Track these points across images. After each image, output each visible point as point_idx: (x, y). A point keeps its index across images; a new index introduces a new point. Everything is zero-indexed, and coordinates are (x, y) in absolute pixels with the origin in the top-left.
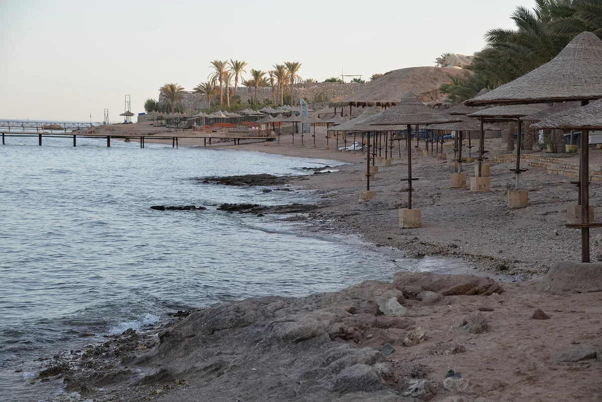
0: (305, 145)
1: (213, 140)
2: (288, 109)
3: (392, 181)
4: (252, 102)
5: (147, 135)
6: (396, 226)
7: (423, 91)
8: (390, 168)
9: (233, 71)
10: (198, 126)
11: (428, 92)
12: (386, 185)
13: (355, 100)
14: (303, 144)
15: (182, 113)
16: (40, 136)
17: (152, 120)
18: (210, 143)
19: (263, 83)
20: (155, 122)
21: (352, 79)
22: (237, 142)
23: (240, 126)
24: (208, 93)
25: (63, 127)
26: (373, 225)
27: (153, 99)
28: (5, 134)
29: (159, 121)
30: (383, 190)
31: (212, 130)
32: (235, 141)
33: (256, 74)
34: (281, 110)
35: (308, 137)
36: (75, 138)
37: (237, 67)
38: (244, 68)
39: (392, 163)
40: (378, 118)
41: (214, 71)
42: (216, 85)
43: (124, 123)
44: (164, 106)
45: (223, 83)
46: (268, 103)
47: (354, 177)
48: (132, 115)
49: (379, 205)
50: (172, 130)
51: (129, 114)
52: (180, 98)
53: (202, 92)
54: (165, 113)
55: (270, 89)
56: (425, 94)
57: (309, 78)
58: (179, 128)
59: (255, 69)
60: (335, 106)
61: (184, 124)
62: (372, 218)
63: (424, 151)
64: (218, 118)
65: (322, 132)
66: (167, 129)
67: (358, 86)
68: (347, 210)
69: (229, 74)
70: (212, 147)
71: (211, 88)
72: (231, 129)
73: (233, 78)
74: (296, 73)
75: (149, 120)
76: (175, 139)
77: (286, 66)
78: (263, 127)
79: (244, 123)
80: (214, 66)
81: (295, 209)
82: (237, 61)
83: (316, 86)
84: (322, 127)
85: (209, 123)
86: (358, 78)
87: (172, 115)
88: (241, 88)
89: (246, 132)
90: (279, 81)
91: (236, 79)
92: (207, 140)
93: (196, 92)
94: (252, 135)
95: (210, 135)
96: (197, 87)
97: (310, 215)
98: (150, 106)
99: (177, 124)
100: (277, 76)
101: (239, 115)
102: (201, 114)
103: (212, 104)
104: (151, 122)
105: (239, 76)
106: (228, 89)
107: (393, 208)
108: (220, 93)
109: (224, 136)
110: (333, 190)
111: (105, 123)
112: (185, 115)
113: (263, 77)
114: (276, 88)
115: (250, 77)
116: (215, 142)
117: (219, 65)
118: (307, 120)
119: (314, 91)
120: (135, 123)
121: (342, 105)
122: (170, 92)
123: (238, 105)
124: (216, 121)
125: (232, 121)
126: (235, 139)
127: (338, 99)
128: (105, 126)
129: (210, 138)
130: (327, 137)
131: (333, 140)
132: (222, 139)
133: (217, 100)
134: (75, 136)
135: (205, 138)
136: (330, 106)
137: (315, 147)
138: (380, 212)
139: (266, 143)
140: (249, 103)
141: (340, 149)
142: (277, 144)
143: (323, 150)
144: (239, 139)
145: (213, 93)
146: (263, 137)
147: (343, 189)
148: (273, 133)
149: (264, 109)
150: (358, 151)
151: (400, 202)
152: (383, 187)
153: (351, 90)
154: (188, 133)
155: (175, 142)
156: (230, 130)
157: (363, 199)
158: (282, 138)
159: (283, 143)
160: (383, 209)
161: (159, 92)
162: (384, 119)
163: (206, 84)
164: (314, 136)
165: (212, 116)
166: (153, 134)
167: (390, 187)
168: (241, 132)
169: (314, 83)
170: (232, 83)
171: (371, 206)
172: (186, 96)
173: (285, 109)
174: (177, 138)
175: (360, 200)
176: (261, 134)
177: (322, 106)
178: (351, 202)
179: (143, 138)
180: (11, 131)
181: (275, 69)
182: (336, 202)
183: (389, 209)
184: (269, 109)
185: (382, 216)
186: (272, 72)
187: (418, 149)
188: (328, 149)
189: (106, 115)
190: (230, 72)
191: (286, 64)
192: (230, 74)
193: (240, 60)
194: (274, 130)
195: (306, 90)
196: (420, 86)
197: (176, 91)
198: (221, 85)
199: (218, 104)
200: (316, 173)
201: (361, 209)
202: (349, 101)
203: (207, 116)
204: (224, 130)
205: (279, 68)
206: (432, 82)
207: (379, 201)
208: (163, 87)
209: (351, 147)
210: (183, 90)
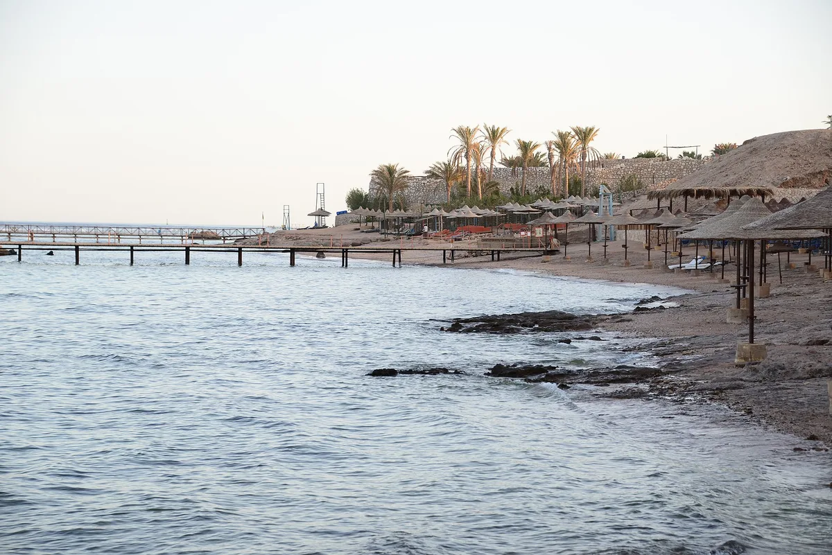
0: (610, 261)
1: (456, 253)
2: (577, 201)
3: (785, 325)
4: (517, 191)
5: (351, 247)
6: (822, 411)
7: (810, 170)
8: (772, 302)
9: (487, 143)
10: (431, 232)
11: (820, 172)
12: (776, 333)
13: (693, 185)
14: (606, 259)
15: (405, 211)
16: (187, 250)
17: (359, 222)
18: (453, 259)
19: (536, 162)
20: (363, 225)
21: (681, 152)
22: (496, 256)
23: (499, 231)
24: (447, 179)
25: (221, 235)
26: (777, 410)
27: (360, 190)
28: (134, 248)
29: (370, 224)
30: (774, 341)
31: (454, 237)
32: (493, 255)
33: (525, 147)
34: (566, 204)
35: (614, 247)
36: (240, 252)
37: (494, 135)
38: (506, 137)
39: (771, 293)
40: (788, 217)
41: (457, 142)
42: (460, 165)
43: (313, 228)
44: (376, 200)
45: (472, 162)
46: (544, 193)
47: (710, 316)
48: (327, 214)
49: (779, 371)
50: (390, 237)
51: (322, 213)
52: (403, 186)
53: (437, 177)
54: (379, 211)
55: (546, 170)
56: (814, 175)
57: (608, 152)
58: (401, 235)
59: (522, 140)
60: (659, 196)
61: (408, 227)
62: (770, 394)
63: (821, 271)
64: (464, 218)
65: (637, 240)
66: (383, 236)
67: (693, 163)
68: (719, 380)
69: (481, 147)
70: (455, 264)
71: (451, 171)
72: (486, 236)
73: (488, 154)
74: (590, 144)
75: (352, 222)
76: (397, 252)
77: (573, 133)
78: (539, 232)
79: (506, 226)
80: (457, 135)
81: (623, 376)
82: (494, 127)
83: (623, 165)
84: (637, 231)
85: (448, 227)
86: (690, 151)
87: (389, 214)
88: (500, 169)
89: (510, 240)
90: (561, 157)
91: (492, 155)
92: (448, 255)
93: (428, 177)
94: (520, 244)
95: (451, 246)
96: (429, 169)
97: (651, 386)
98: (356, 200)
99: (398, 227)
100: (559, 148)
101: (498, 214)
102: (436, 212)
103: (453, 196)
104: (357, 226)
105: (497, 151)
106: (479, 171)
107: (806, 376)
108: (467, 178)
109: (474, 247)
110: (681, 340)
111: (284, 228)
112: (410, 213)
113: (535, 152)
114: (557, 169)
115: (514, 152)
116: (460, 257)
117: (465, 134)
118: (612, 221)
119: (619, 173)
120: (332, 227)
121: (671, 195)
122: (387, 178)
123: (495, 197)
124: (459, 223)
125: (487, 223)
126: (493, 251)
127: (660, 187)
128: (284, 233)
129: (453, 251)
130: (648, 248)
131: (657, 252)
132: (471, 251)
133: (461, 189)
134: (240, 248)
135: (444, 251)
136: (651, 196)
137: (627, 264)
138: (782, 385)
139: (544, 258)
140: (513, 192)
141: (671, 267)
142: (563, 260)
143: (641, 269)
144: (499, 252)
145: (455, 178)
146: (538, 249)
147: (699, 340)
148: (555, 241)
149: (539, 203)
150: (702, 270)
151: (819, 366)
152: (771, 336)
153: (680, 170)
154: (416, 242)
155: (397, 256)
156: (484, 238)
157: (742, 358)
158: (570, 249)
159: (572, 258)
160: (786, 378)
161: (370, 178)
162: (800, 219)
163: (444, 164)
164: (625, 246)
165: (454, 214)
166: (360, 245)
167: (784, 335)
168: (502, 240)
169: (619, 160)
170: (486, 163)
171: (763, 373)
172: (411, 183)
173: (572, 203)
174: (399, 250)
175: (736, 361)
176: (534, 243)
177: (634, 197)
178: (720, 364)
179: (347, 252)
180: (144, 242)
181: (556, 139)
182: (691, 364)
183: (798, 379)
184: (546, 203)
185: (789, 391)
186: (551, 142)
187: (809, 267)
188: (650, 267)
189: (286, 215)
190: (482, 143)
191: (575, 131)
192: (483, 147)
193: (499, 125)
194: (556, 236)
195: (606, 170)
196: (805, 162)
197: (396, 176)
198: (468, 164)
199: (463, 195)
200: (638, 309)
201: (744, 378)
202: (682, 189)
203: (445, 214)
204: (473, 237)
205: (562, 136)
206: (827, 155)
207: (779, 363)
208: (377, 169)
209: (691, 265)
210: (407, 174)
